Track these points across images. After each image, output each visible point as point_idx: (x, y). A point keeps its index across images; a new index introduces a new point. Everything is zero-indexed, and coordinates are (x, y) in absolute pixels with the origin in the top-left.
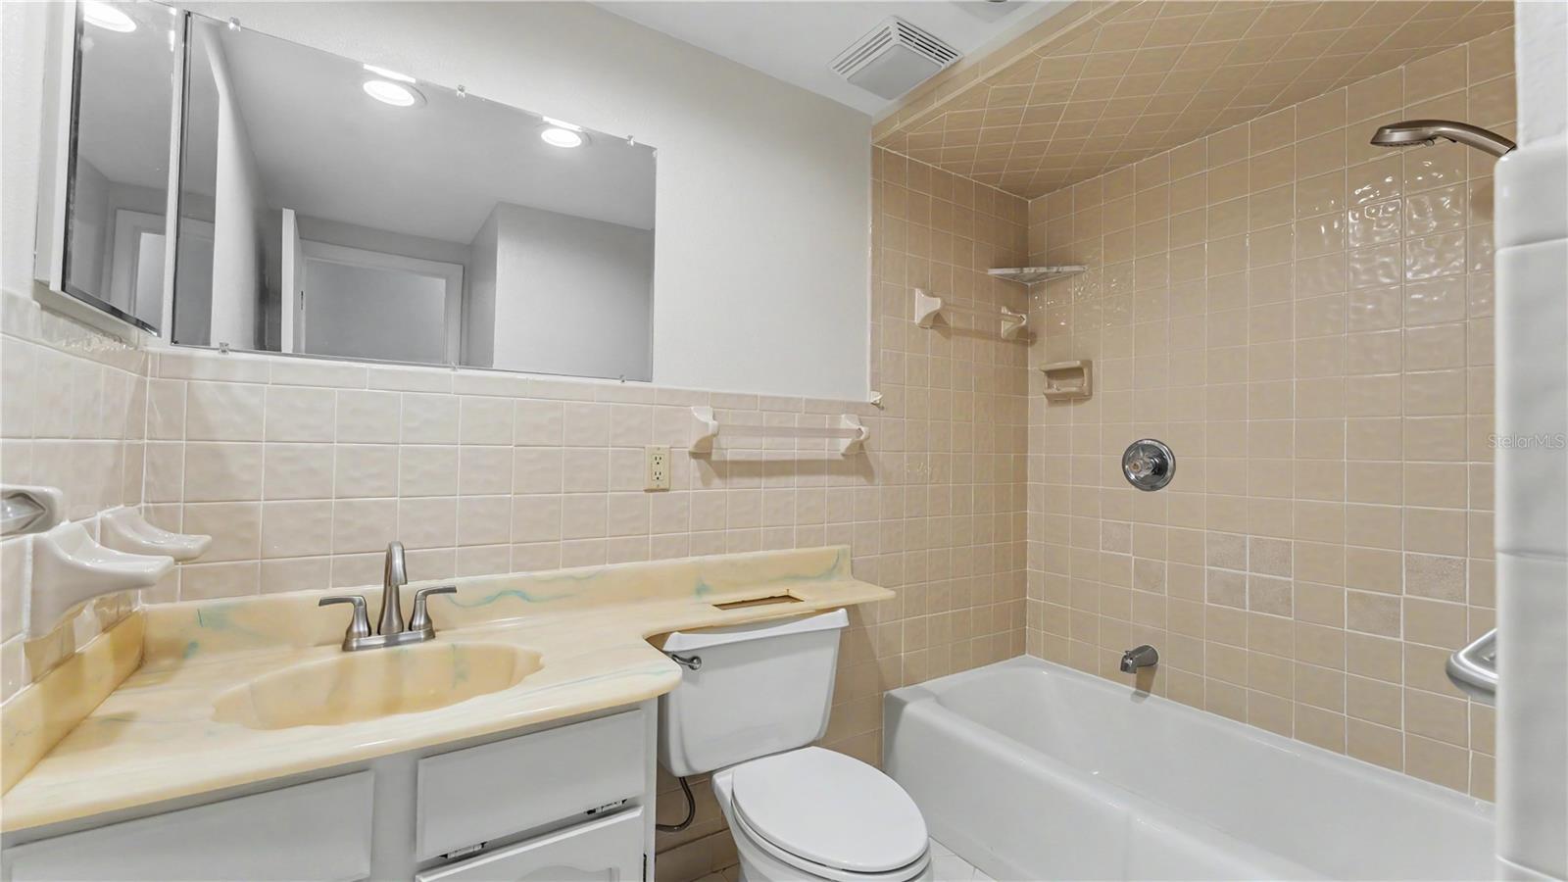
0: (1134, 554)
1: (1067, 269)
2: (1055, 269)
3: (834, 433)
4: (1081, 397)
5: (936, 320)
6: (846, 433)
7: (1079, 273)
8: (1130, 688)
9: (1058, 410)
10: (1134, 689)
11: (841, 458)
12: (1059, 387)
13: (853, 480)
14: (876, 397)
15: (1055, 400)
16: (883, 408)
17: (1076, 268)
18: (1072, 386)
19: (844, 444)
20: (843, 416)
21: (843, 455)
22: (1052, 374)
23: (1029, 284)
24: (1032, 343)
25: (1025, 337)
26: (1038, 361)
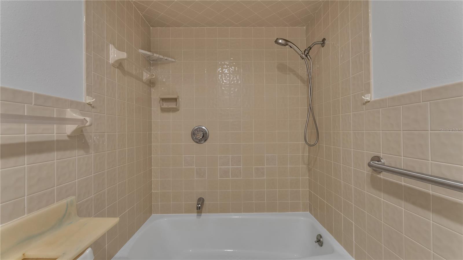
0: (195, 167)
1: (170, 59)
2: (166, 58)
3: (63, 121)
4: (175, 110)
5: (119, 65)
6: (73, 121)
7: (172, 62)
8: (195, 214)
9: (166, 114)
10: (196, 214)
11: (67, 138)
12: (166, 105)
13: (76, 152)
14: (90, 100)
15: (163, 110)
16: (93, 107)
17: (173, 60)
18: (172, 105)
19: (70, 129)
20: (69, 110)
21: (68, 136)
22: (164, 100)
23: (152, 62)
24: (154, 86)
25: (151, 83)
26: (156, 94)
